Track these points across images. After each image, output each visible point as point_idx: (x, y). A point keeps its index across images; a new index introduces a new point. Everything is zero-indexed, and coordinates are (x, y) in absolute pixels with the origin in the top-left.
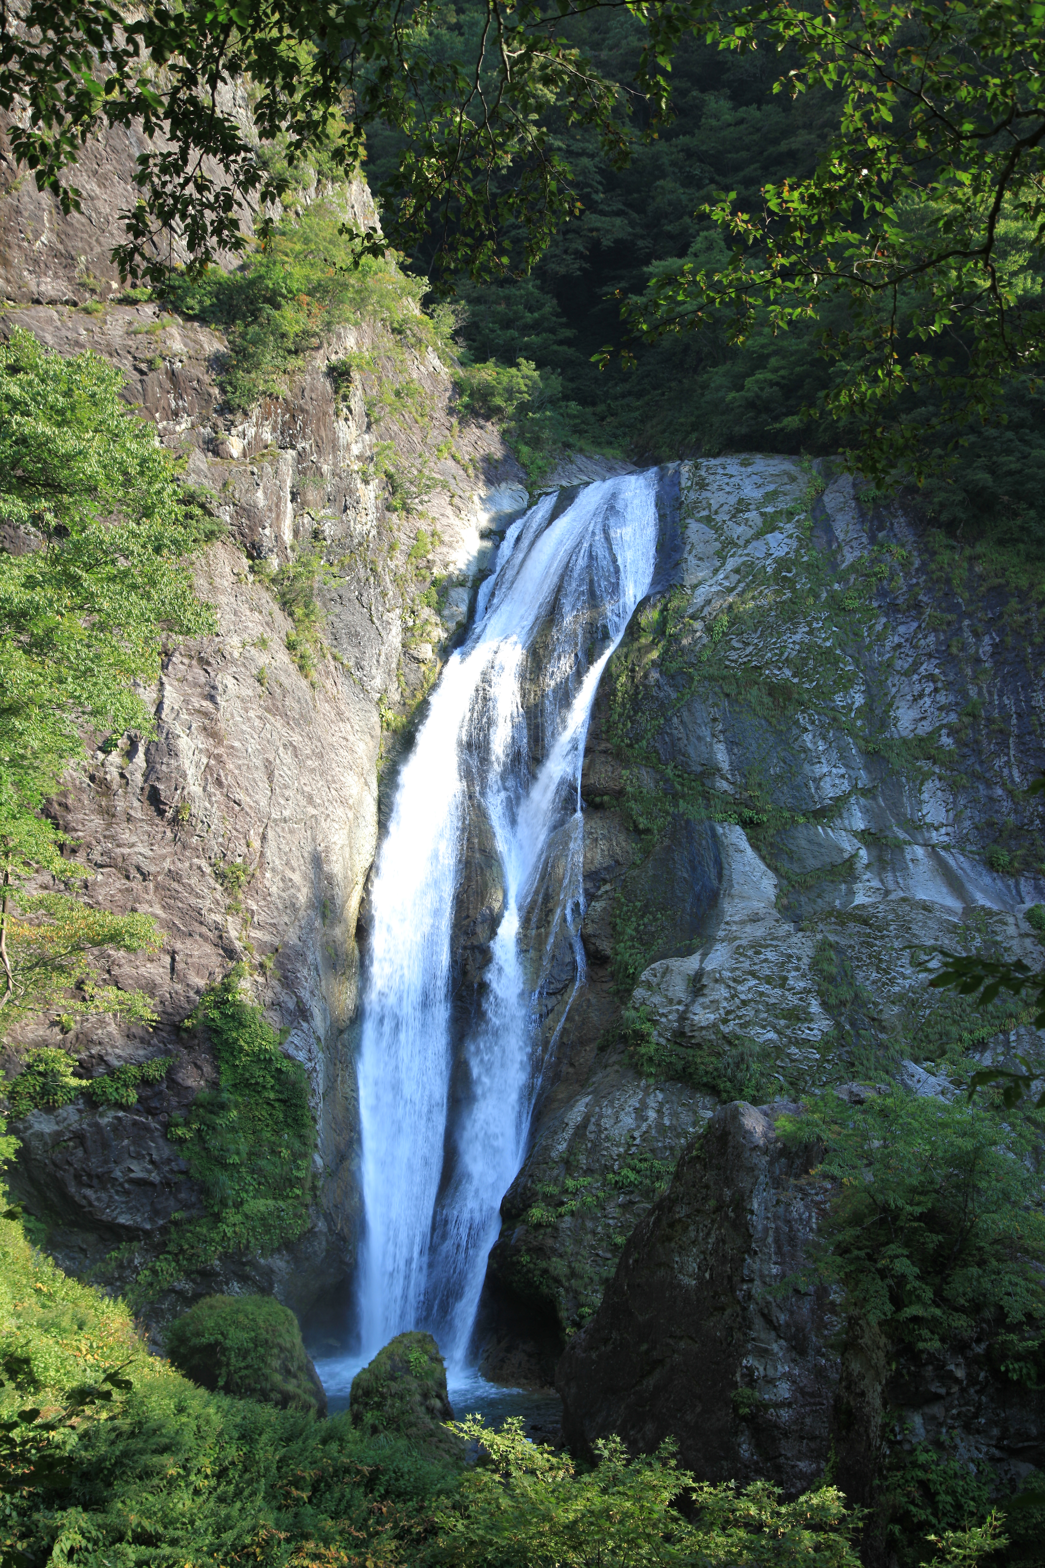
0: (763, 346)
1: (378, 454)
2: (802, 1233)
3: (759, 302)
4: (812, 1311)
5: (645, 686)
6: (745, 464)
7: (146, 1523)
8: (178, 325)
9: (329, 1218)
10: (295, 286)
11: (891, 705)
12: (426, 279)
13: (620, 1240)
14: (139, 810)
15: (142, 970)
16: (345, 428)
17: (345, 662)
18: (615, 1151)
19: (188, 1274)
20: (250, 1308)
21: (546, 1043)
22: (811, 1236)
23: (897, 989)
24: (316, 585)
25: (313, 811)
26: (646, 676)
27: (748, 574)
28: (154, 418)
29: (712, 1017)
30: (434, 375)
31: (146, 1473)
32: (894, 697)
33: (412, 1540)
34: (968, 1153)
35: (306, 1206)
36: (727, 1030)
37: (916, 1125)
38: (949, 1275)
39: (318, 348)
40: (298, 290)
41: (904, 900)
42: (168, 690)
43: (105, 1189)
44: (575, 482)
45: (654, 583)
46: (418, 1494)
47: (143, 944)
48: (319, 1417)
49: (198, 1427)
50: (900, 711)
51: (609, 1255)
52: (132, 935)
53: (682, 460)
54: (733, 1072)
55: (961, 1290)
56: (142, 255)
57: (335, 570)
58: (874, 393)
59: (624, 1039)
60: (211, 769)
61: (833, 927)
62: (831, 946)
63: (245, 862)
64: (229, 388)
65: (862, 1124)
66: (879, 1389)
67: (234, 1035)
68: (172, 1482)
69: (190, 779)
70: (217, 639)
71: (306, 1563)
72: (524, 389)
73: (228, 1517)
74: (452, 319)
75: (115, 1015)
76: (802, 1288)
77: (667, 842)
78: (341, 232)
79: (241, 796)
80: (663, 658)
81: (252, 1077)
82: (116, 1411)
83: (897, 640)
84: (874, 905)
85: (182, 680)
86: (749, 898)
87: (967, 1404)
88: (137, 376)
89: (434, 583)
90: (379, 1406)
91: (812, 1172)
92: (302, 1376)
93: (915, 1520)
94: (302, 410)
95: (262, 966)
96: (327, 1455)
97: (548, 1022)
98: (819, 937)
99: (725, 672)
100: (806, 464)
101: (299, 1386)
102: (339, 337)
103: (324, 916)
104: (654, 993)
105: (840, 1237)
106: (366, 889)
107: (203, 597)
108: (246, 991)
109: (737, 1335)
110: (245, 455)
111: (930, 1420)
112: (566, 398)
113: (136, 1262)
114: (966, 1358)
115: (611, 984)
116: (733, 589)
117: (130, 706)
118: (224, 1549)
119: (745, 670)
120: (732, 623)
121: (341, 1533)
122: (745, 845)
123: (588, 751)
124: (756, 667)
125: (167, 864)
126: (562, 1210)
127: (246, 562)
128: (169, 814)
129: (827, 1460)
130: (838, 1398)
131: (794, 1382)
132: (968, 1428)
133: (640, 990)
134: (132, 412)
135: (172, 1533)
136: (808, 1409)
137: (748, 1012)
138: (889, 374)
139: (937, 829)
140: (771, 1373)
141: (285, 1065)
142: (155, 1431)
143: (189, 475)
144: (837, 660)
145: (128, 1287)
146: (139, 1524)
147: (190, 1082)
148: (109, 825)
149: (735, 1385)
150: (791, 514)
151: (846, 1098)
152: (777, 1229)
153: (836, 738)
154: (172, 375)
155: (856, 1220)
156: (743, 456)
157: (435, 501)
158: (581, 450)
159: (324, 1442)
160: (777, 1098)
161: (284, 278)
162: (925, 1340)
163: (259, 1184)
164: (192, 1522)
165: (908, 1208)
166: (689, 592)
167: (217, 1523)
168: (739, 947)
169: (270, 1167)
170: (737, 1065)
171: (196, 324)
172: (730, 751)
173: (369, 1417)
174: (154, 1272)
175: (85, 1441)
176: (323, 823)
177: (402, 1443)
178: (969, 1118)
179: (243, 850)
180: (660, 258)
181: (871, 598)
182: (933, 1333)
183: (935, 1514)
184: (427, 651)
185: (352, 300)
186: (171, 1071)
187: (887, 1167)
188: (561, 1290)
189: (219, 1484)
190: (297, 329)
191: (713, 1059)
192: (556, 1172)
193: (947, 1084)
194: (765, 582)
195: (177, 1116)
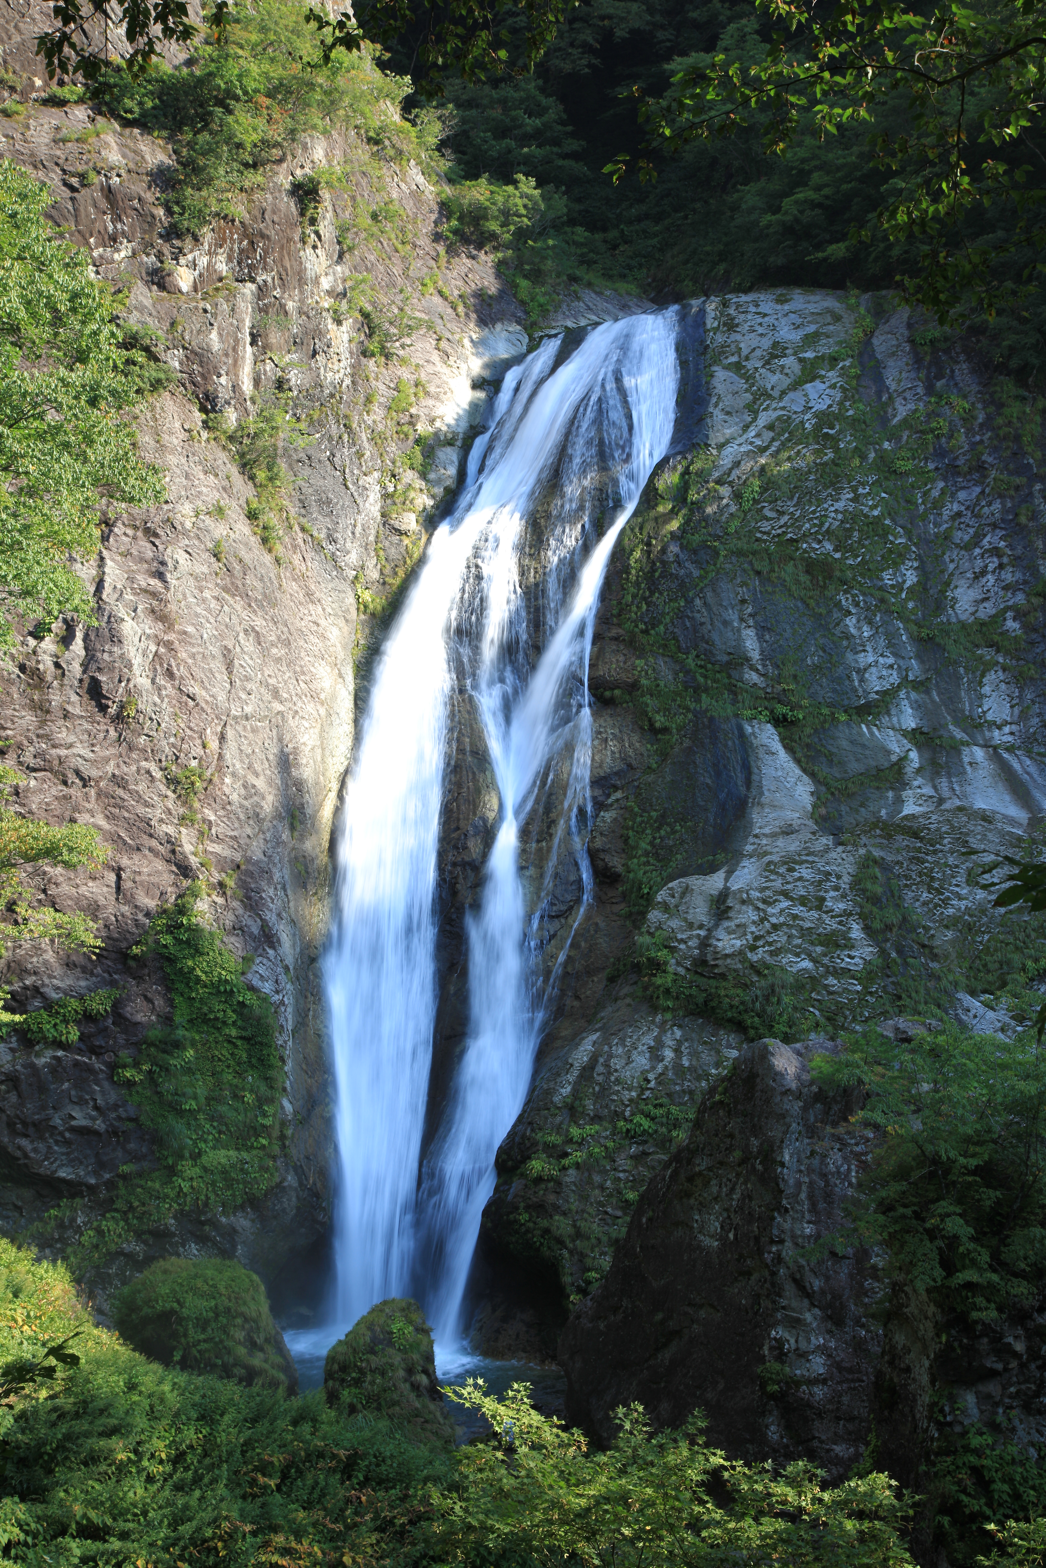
0: (803, 161)
1: (352, 289)
2: (841, 1189)
3: (803, 101)
4: (851, 1276)
5: (663, 563)
6: (781, 301)
7: (92, 1514)
8: (115, 132)
9: (299, 1171)
10: (251, 85)
11: (948, 584)
12: (408, 79)
13: (631, 1196)
14: (77, 705)
15: (83, 890)
16: (313, 258)
17: (315, 534)
18: (626, 1095)
19: (139, 1235)
20: (209, 1273)
21: (547, 973)
22: (850, 1192)
23: (951, 911)
24: (280, 444)
25: (280, 708)
26: (664, 551)
27: (783, 431)
28: (88, 243)
29: (738, 943)
30: (417, 194)
31: (93, 1458)
32: (952, 574)
33: (396, 1533)
34: (1031, 1098)
35: (274, 1158)
36: (755, 958)
37: (971, 1066)
38: (1008, 1236)
39: (281, 161)
40: (256, 91)
41: (960, 809)
42: (110, 567)
43: (42, 1138)
44: (583, 323)
45: (674, 441)
46: (402, 1482)
47: (84, 859)
48: (289, 1395)
49: (152, 1407)
50: (959, 590)
51: (619, 1213)
52: (71, 850)
53: (708, 296)
54: (762, 1005)
55: (1021, 1253)
56: (73, 46)
57: (303, 426)
58: (937, 210)
59: (637, 968)
60: (161, 658)
61: (879, 840)
62: (875, 862)
63: (200, 766)
64: (176, 209)
65: (910, 1066)
66: (927, 1363)
67: (190, 963)
68: (122, 1469)
69: (136, 670)
70: (165, 507)
71: (275, 1558)
72: (524, 212)
73: (186, 1507)
74: (439, 125)
75: (52, 941)
76: (840, 1250)
77: (687, 743)
78: (308, 19)
79: (195, 689)
80: (683, 529)
81: (211, 1011)
82: (57, 1389)
83: (956, 507)
84: (925, 815)
85: (127, 554)
86: (781, 807)
87: (1027, 1381)
88: (67, 193)
89: (417, 442)
90: (357, 1383)
91: (852, 1120)
92: (269, 1349)
93: (967, 1511)
94: (263, 236)
95: (221, 885)
96: (298, 1438)
97: (550, 948)
98: (862, 851)
99: (755, 546)
100: (853, 301)
101: (266, 1361)
102: (305, 148)
103: (292, 828)
104: (671, 916)
105: (884, 1194)
106: (341, 797)
107: (149, 457)
108: (203, 914)
109: (765, 1303)
110: (195, 290)
111: (984, 1399)
112: (572, 222)
113: (79, 1221)
114: (1026, 1330)
115: (623, 906)
116: (766, 449)
117: (65, 585)
118: (182, 1543)
119: (779, 544)
120: (764, 489)
121: (315, 1525)
122: (777, 746)
123: (597, 638)
124: (792, 540)
125: (110, 768)
126: (566, 1162)
127: (199, 416)
128: (113, 710)
129: (867, 1444)
130: (879, 1374)
131: (829, 1356)
132: (1028, 1408)
133: (656, 912)
134: (61, 236)
135: (122, 1525)
136: (845, 1386)
137: (780, 938)
138: (956, 185)
139: (999, 728)
140: (803, 1345)
141: (249, 998)
142: (102, 1411)
143: (130, 312)
144: (886, 531)
145: (69, 1250)
146: (85, 1516)
147: (140, 1017)
148: (43, 723)
149: (762, 1359)
150: (834, 360)
151: (891, 1035)
152: (811, 1183)
153: (884, 623)
154: (109, 192)
155: (902, 1173)
156: (779, 291)
157: (419, 345)
158: (589, 285)
159: (295, 1423)
160: (813, 1036)
161: (240, 77)
162: (980, 1309)
163: (220, 1132)
164: (145, 1513)
165: (962, 1160)
166: (714, 452)
167: (173, 1513)
168: (770, 863)
169: (232, 1114)
170: (767, 998)
171: (136, 131)
172: (760, 638)
173: (346, 1395)
174: (100, 1232)
175: (22, 1423)
176: (291, 721)
177: (383, 1425)
178: (1033, 1059)
179: (199, 751)
180: (684, 54)
181: (926, 459)
182: (989, 1301)
183: (989, 1505)
184: (410, 522)
185: (320, 103)
186: (117, 1005)
187: (938, 1113)
188: (565, 1252)
189: (175, 1470)
190: (255, 137)
191: (739, 991)
192: (559, 1119)
193: (1007, 1020)
194: (804, 440)
195: (125, 1055)
